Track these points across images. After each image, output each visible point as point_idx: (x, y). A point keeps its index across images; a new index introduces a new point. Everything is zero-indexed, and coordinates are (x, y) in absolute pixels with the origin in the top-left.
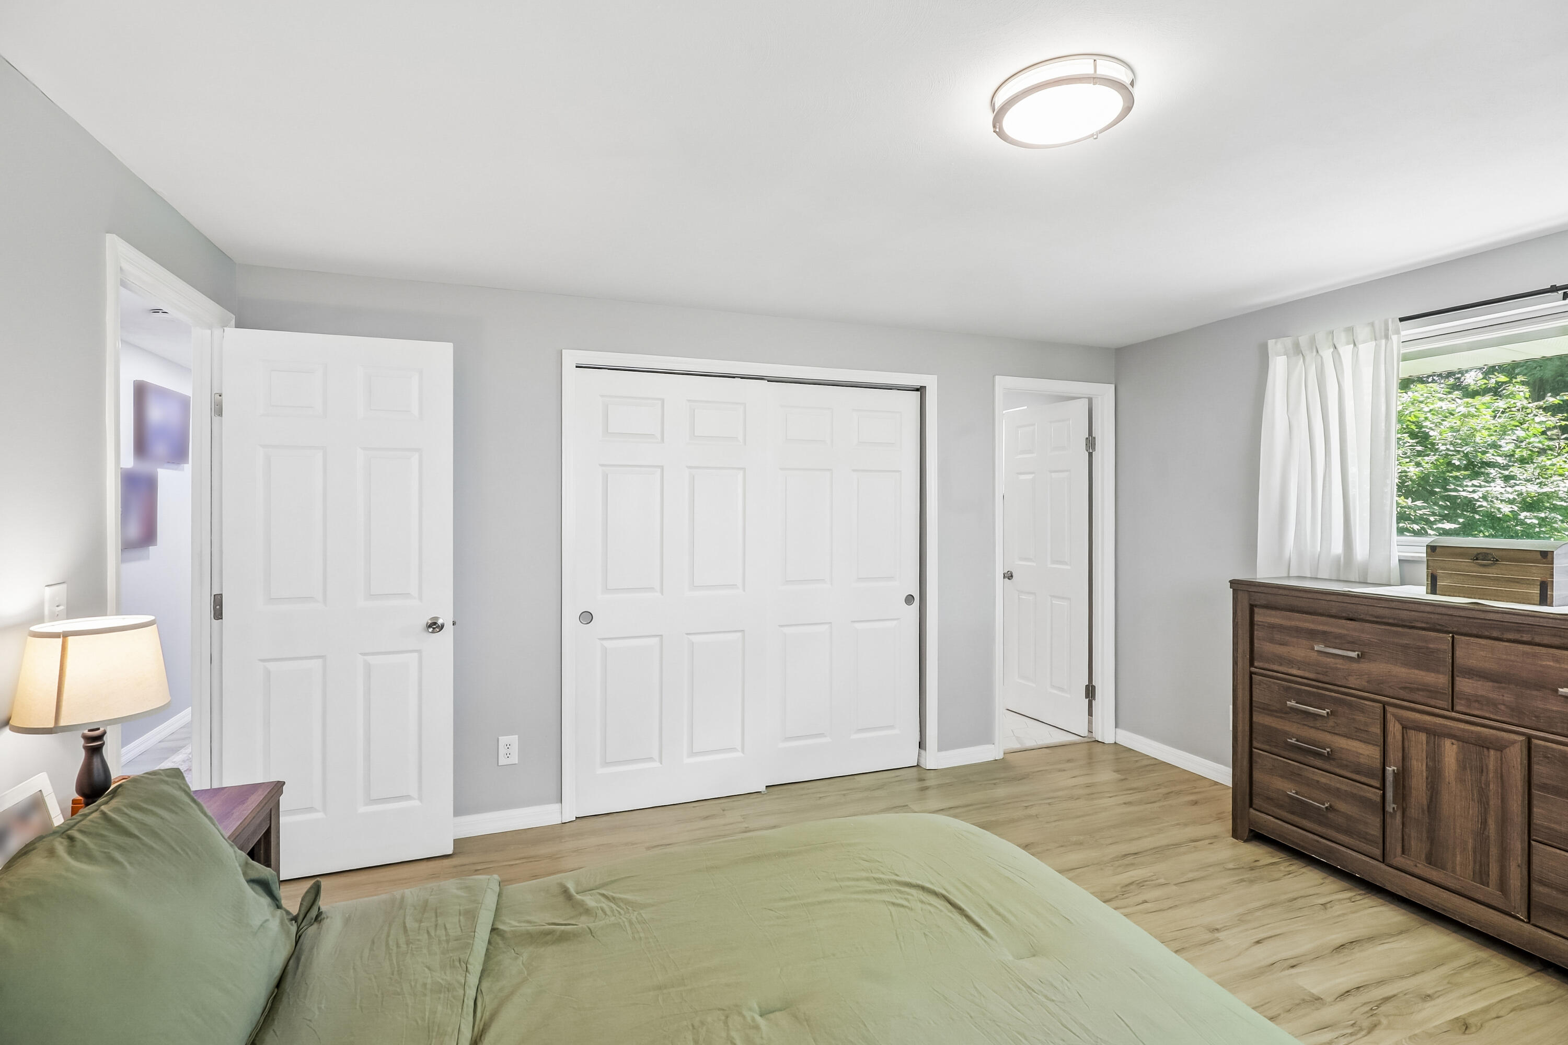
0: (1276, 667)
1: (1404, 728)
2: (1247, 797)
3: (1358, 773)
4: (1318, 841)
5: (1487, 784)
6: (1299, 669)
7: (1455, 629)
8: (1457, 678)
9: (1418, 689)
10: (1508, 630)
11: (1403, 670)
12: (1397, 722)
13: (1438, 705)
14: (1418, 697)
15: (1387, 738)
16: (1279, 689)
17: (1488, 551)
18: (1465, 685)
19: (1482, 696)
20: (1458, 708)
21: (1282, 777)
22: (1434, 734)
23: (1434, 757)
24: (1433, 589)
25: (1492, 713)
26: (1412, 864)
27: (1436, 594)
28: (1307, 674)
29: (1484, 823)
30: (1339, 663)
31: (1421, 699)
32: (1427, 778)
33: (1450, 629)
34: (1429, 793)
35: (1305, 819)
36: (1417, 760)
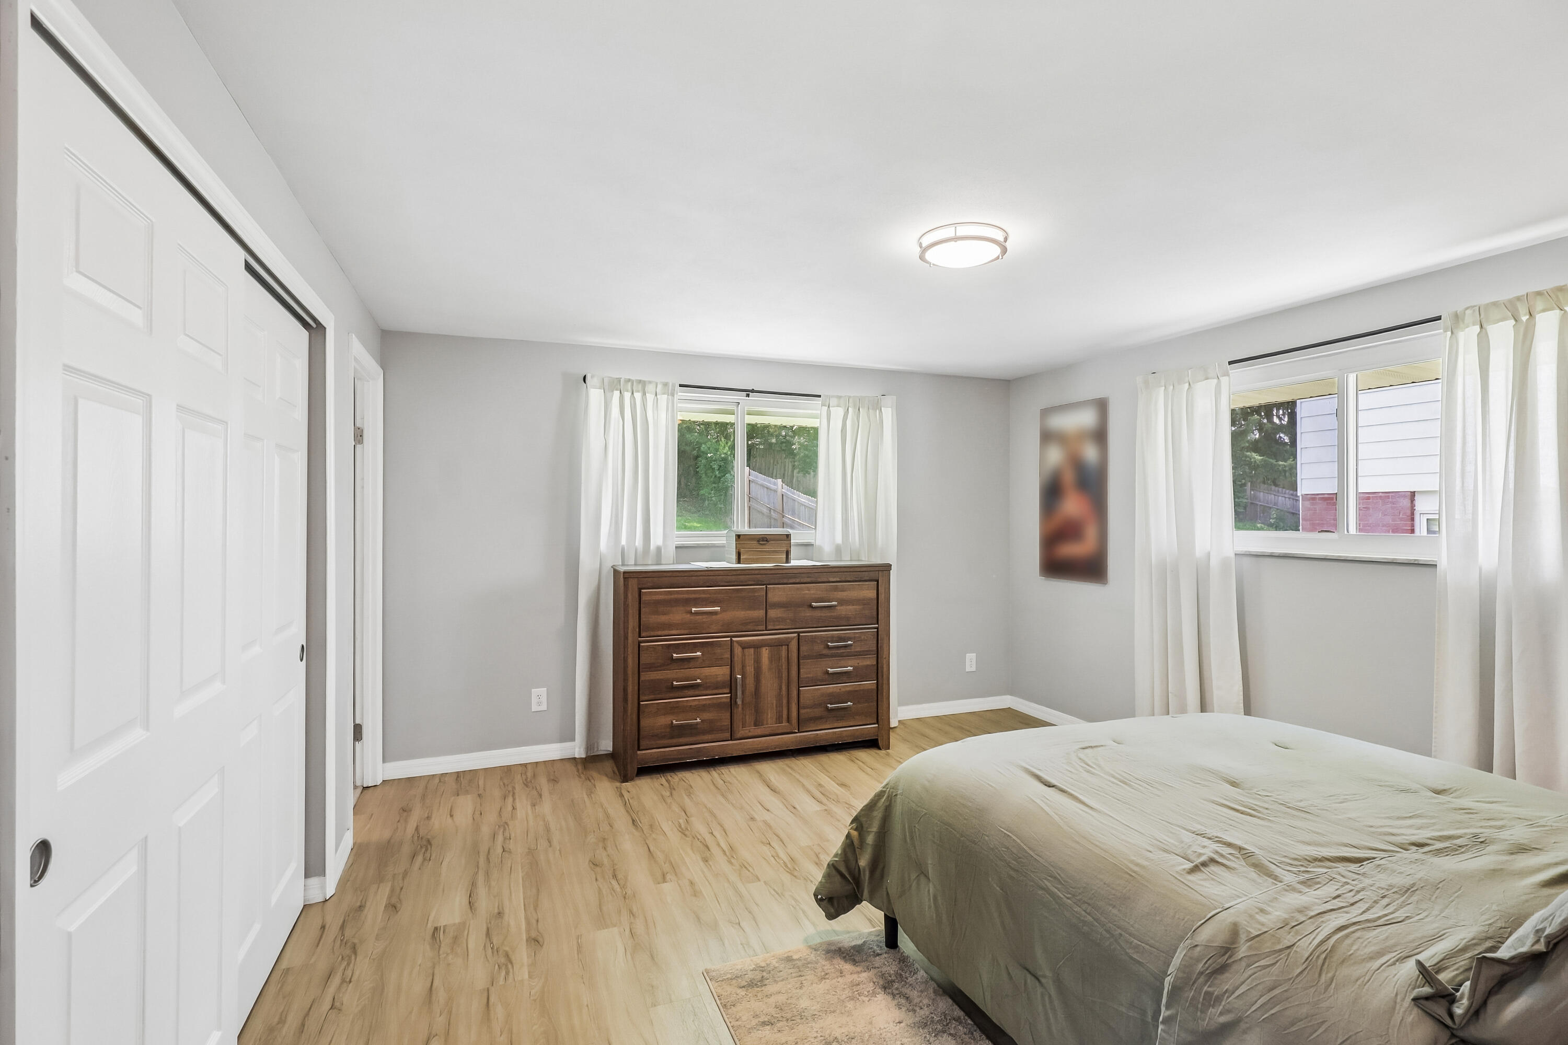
0: (659, 633)
1: (743, 648)
2: (636, 742)
3: (717, 688)
4: (691, 749)
5: (782, 666)
6: (677, 630)
7: (768, 582)
8: (769, 610)
9: (750, 623)
10: (791, 578)
11: (743, 613)
12: (739, 647)
13: (760, 629)
14: (749, 627)
15: (734, 658)
16: (663, 649)
17: (766, 536)
18: (772, 613)
19: (780, 617)
20: (769, 627)
21: (664, 714)
22: (757, 646)
23: (758, 661)
24: (739, 562)
25: (785, 626)
26: (747, 731)
27: (740, 564)
28: (683, 632)
29: (780, 689)
30: (705, 618)
31: (752, 628)
32: (754, 674)
33: (763, 583)
34: (755, 683)
35: (681, 737)
36: (749, 666)
